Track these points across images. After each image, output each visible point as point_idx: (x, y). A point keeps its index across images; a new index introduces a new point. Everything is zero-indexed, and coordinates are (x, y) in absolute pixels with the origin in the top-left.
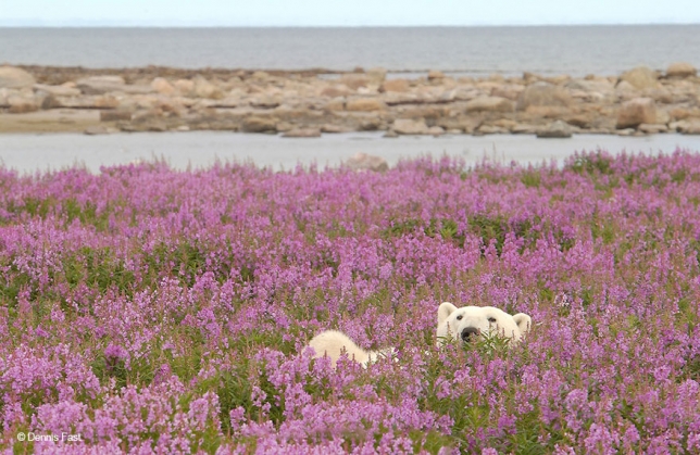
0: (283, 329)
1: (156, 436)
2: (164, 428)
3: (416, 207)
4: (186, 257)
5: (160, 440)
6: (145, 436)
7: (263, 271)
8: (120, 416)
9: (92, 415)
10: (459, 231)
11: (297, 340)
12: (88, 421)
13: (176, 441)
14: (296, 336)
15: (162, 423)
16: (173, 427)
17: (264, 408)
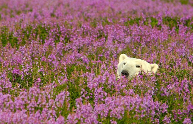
0: (86, 64)
1: (41, 109)
2: (45, 105)
3: (135, 12)
4: (40, 31)
5: (43, 111)
6: (36, 109)
7: (75, 38)
8: (25, 100)
9: (13, 99)
10: (158, 23)
11: (92, 69)
12: (11, 101)
13: (50, 111)
14: (92, 67)
15: (44, 103)
16: (48, 105)
17: (86, 98)
